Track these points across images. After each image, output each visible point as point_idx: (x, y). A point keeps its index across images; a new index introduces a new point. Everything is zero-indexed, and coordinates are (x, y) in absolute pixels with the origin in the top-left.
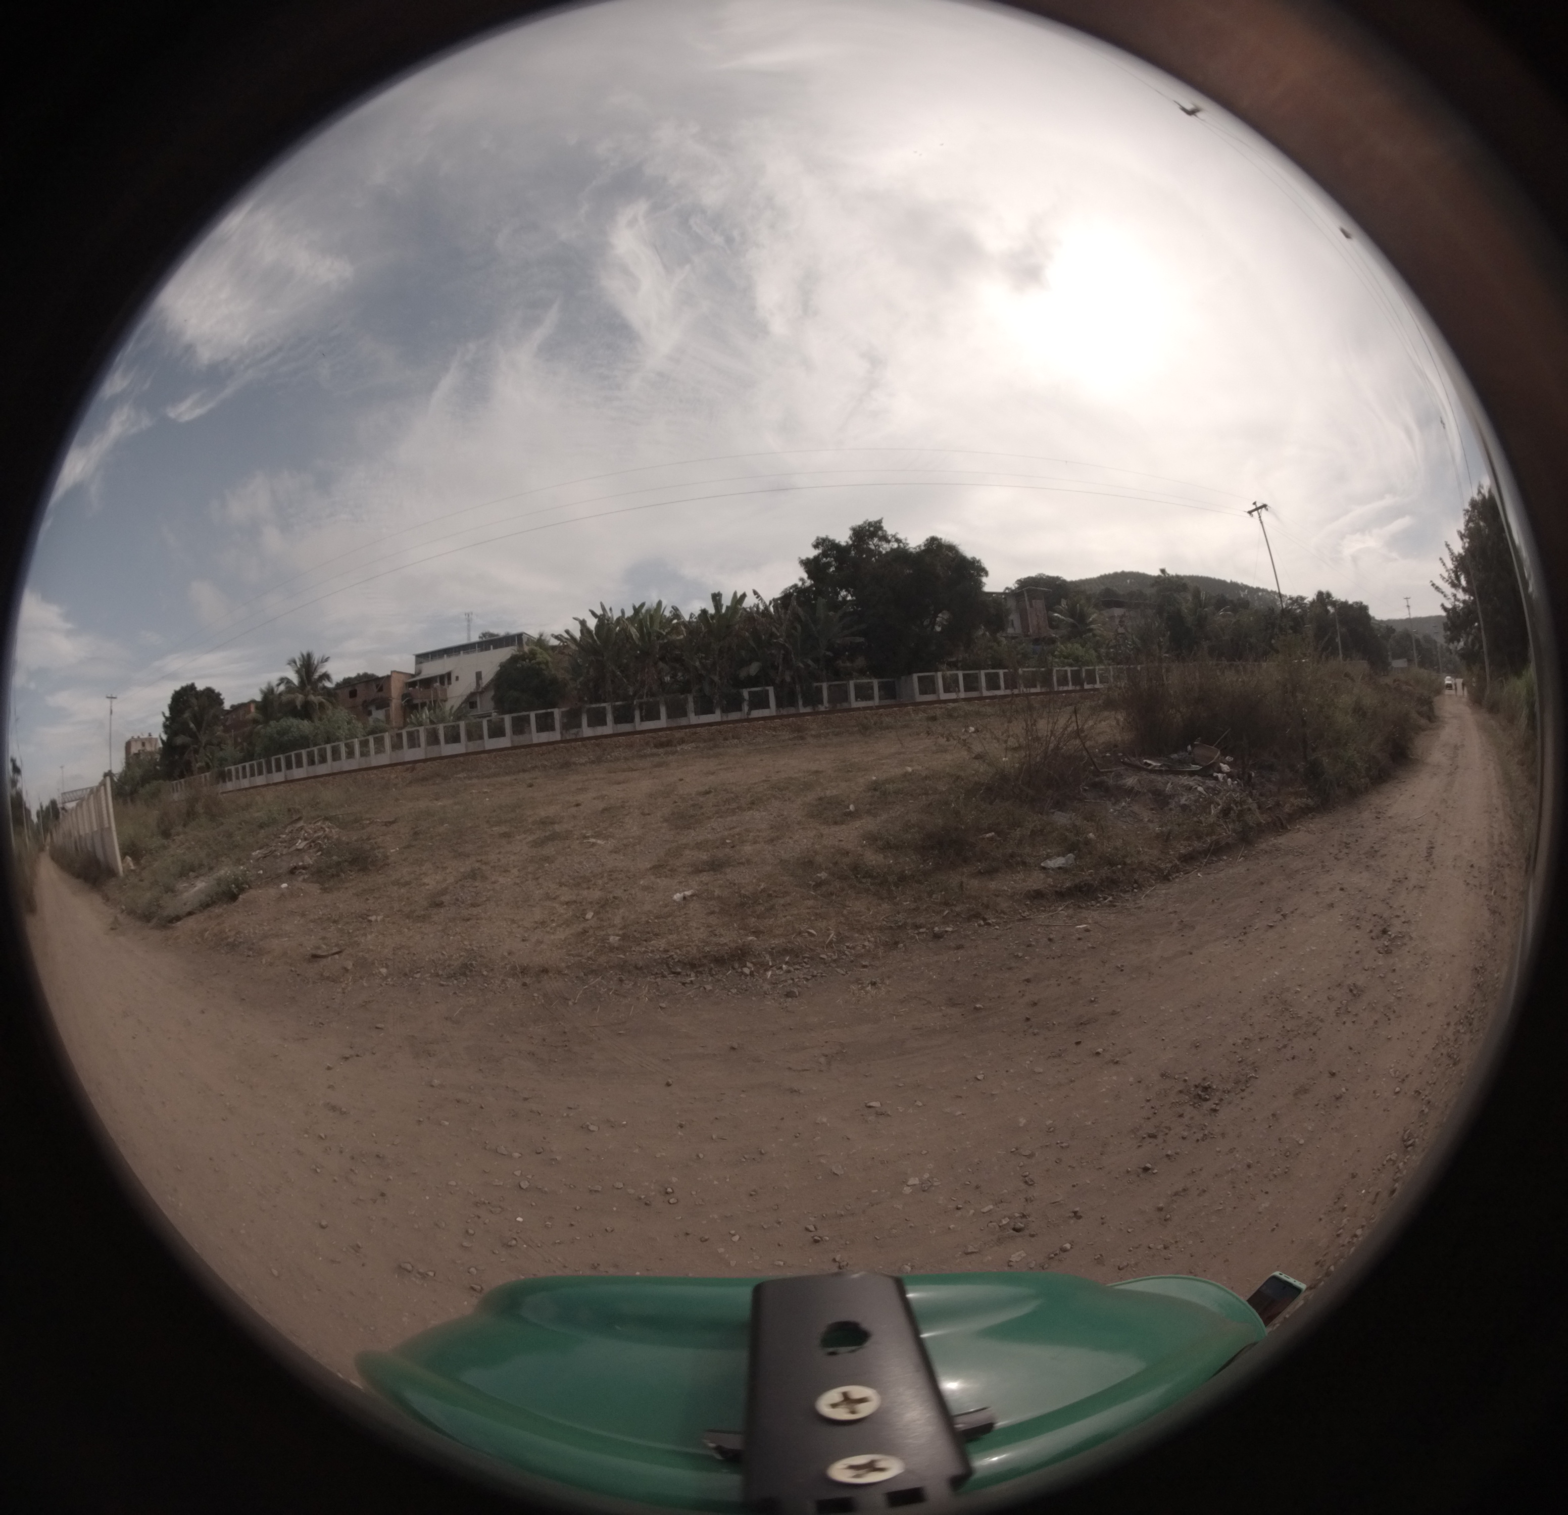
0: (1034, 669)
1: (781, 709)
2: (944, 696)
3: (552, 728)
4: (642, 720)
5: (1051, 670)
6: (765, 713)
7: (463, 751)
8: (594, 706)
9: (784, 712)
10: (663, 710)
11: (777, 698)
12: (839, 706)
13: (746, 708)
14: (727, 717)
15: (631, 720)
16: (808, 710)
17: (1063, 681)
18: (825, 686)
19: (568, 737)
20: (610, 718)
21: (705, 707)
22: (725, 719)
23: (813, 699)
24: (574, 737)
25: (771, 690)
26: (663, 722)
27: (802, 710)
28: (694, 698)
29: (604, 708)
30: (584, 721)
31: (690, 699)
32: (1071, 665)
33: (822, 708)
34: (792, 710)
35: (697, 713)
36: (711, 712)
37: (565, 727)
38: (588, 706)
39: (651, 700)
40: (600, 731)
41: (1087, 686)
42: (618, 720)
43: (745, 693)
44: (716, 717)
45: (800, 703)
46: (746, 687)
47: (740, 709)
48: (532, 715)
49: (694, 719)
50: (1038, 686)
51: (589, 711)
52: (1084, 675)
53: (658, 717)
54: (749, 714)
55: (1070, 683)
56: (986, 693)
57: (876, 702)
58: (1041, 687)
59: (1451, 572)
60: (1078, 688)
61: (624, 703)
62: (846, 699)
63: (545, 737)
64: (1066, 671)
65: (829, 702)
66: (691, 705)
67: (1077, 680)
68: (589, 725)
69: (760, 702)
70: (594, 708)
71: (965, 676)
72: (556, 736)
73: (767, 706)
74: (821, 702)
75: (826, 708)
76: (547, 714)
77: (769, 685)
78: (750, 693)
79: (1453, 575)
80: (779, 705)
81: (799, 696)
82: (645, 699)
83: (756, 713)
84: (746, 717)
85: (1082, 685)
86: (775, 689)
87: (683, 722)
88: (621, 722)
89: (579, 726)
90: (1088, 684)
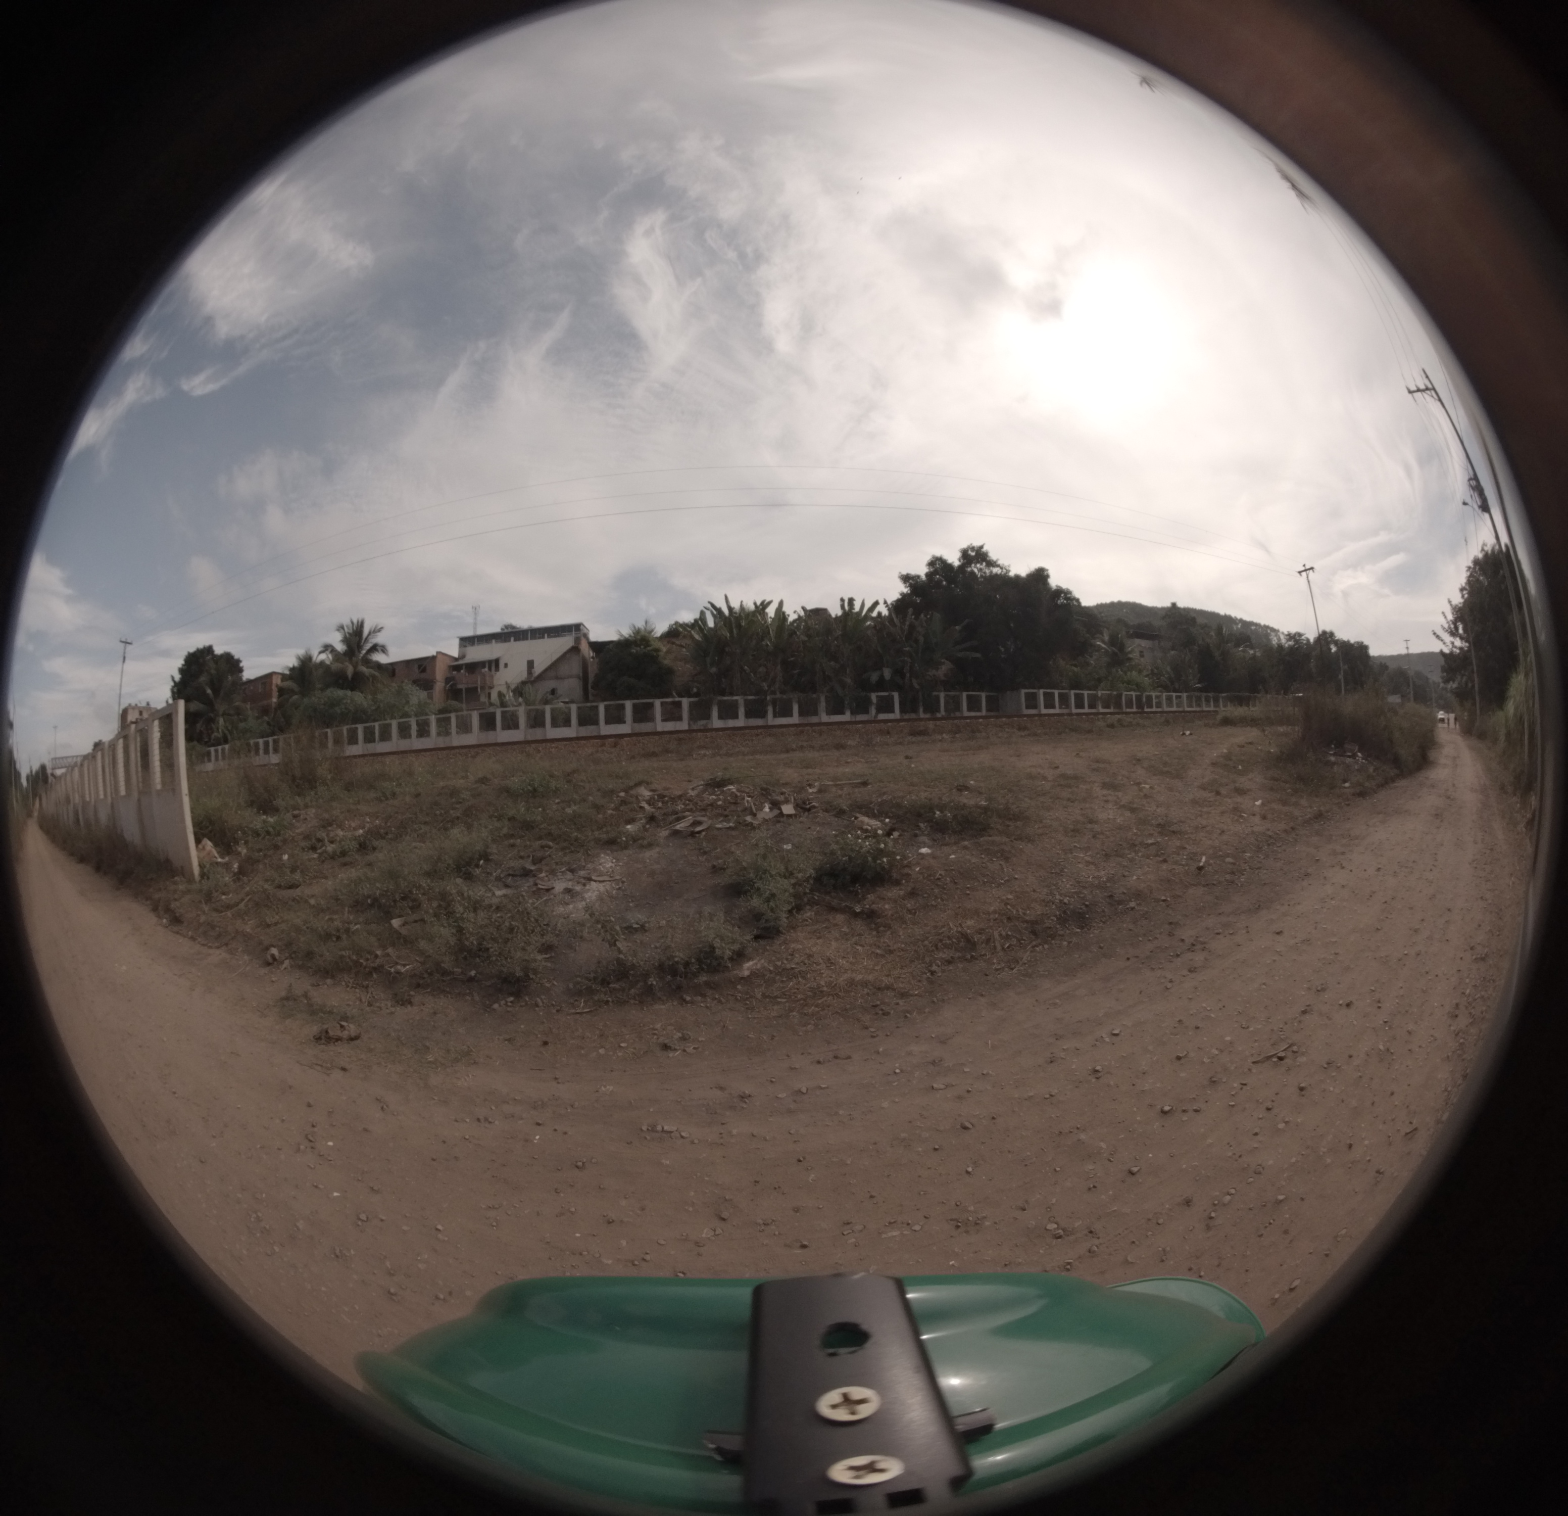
0: (1108, 692)
1: (903, 714)
2: (1044, 711)
3: (680, 719)
4: (775, 716)
5: (1120, 696)
6: (891, 716)
7: (574, 735)
8: (725, 698)
9: (906, 717)
10: (796, 708)
11: (901, 703)
12: (952, 715)
13: (873, 711)
14: (856, 718)
15: (763, 715)
16: (928, 716)
17: (1129, 704)
18: (942, 695)
19: (695, 727)
20: (741, 711)
21: (837, 709)
22: (854, 720)
23: (932, 707)
24: (702, 728)
25: (896, 695)
26: (795, 719)
27: (922, 715)
28: (826, 697)
29: (737, 701)
30: (715, 713)
31: (823, 699)
32: (1134, 690)
33: (939, 715)
34: (913, 716)
35: (829, 713)
36: (842, 713)
37: (693, 718)
38: (719, 698)
39: (784, 697)
40: (731, 723)
41: (1146, 710)
42: (748, 715)
43: (874, 697)
44: (847, 717)
45: (921, 710)
46: (874, 691)
47: (867, 712)
48: (657, 703)
49: (825, 718)
50: (1112, 708)
51: (721, 704)
52: (1144, 699)
53: (790, 715)
54: (876, 716)
55: (1134, 706)
56: (1074, 711)
57: (984, 713)
58: (1114, 708)
59: (1451, 623)
60: (1140, 710)
61: (757, 697)
62: (958, 708)
63: (670, 726)
64: (1132, 695)
65: (946, 710)
66: (823, 705)
67: (1140, 706)
68: (721, 717)
69: (885, 706)
70: (725, 701)
71: (1059, 693)
72: (684, 725)
73: (892, 711)
74: (938, 710)
75: (943, 716)
76: (674, 703)
77: (894, 691)
78: (877, 696)
79: (1452, 626)
80: (903, 710)
81: (921, 704)
82: (778, 695)
83: (882, 716)
84: (873, 719)
85: (1143, 708)
86: (899, 695)
87: (814, 720)
88: (751, 717)
89: (708, 717)
90: (1147, 708)
